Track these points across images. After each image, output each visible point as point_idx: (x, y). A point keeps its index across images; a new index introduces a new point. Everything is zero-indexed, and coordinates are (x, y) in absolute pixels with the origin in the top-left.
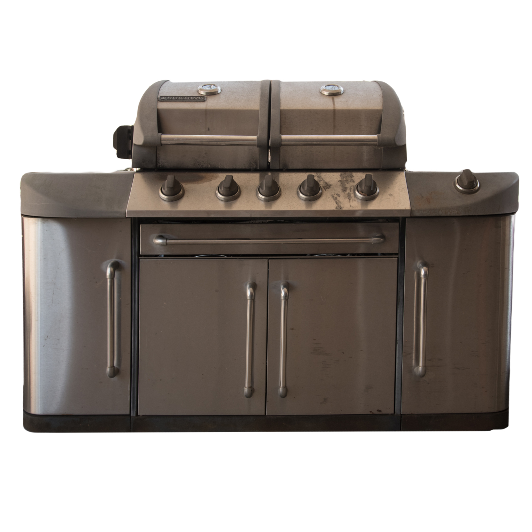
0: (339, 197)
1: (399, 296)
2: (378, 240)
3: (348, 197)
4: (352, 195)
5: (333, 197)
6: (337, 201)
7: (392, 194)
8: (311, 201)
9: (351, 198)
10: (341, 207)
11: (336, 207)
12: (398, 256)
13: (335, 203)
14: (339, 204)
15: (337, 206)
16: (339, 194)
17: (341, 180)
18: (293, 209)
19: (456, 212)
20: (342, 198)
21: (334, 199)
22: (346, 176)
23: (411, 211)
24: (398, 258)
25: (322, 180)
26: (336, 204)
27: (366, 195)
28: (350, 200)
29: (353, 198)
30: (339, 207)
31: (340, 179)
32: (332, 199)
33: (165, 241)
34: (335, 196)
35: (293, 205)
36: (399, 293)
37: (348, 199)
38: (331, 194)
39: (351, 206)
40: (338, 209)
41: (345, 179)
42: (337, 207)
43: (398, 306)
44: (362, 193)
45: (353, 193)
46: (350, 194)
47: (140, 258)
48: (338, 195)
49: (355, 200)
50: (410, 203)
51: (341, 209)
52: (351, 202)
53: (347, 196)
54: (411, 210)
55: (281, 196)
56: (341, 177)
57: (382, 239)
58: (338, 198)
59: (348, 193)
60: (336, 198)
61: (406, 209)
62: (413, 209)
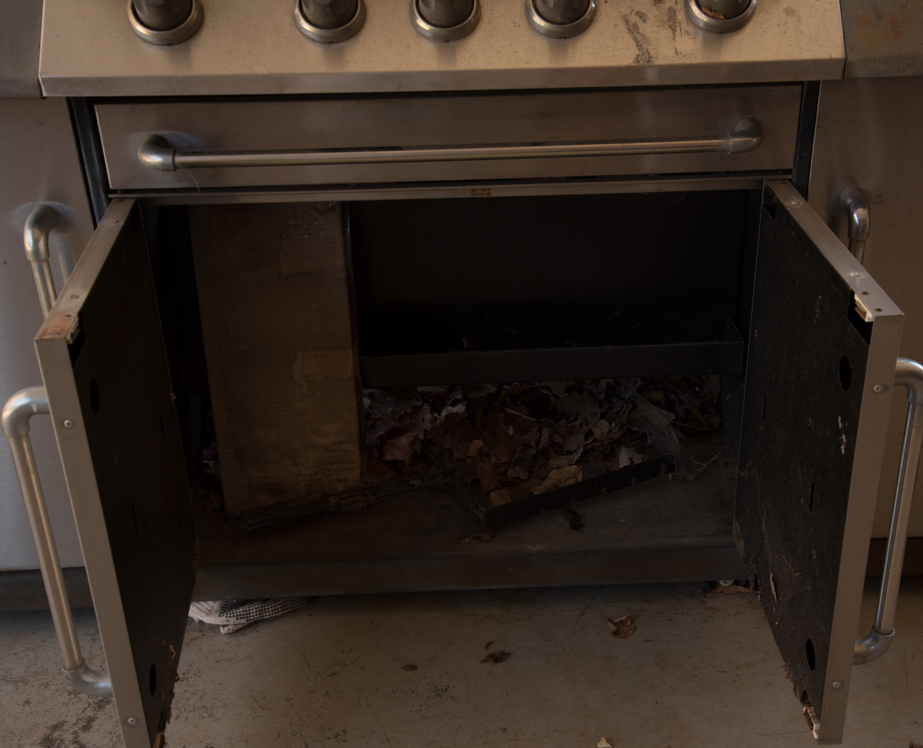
0: (645, 21)
2: (744, 143)
3: (668, 21)
4: (681, 16)
5: (627, 22)
6: (638, 36)
7: (793, 10)
8: (565, 38)
9: (678, 24)
10: (650, 57)
11: (635, 56)
12: (790, 177)
13: (632, 44)
14: (645, 46)
15: (637, 52)
16: (644, 11)
18: (515, 67)
20: (653, 26)
21: (630, 30)
23: (845, 64)
24: (790, 180)
26: (636, 48)
27: (722, 17)
28: (674, 30)
29: (684, 25)
30: (643, 58)
32: (622, 28)
33: (169, 159)
34: (634, 19)
35: (515, 53)
37: (669, 30)
38: (621, 12)
39: (677, 53)
40: (641, 63)
42: (638, 56)
44: (711, 11)
45: (683, 8)
46: (675, 12)
47: (110, 196)
48: (640, 17)
49: (688, 33)
50: (844, 37)
51: (648, 62)
52: (677, 38)
53: (666, 19)
54: (846, 60)
55: (481, 22)
57: (755, 140)
58: (641, 24)
59: (670, 9)
60: (635, 26)
61: (831, 56)
62: (850, 58)
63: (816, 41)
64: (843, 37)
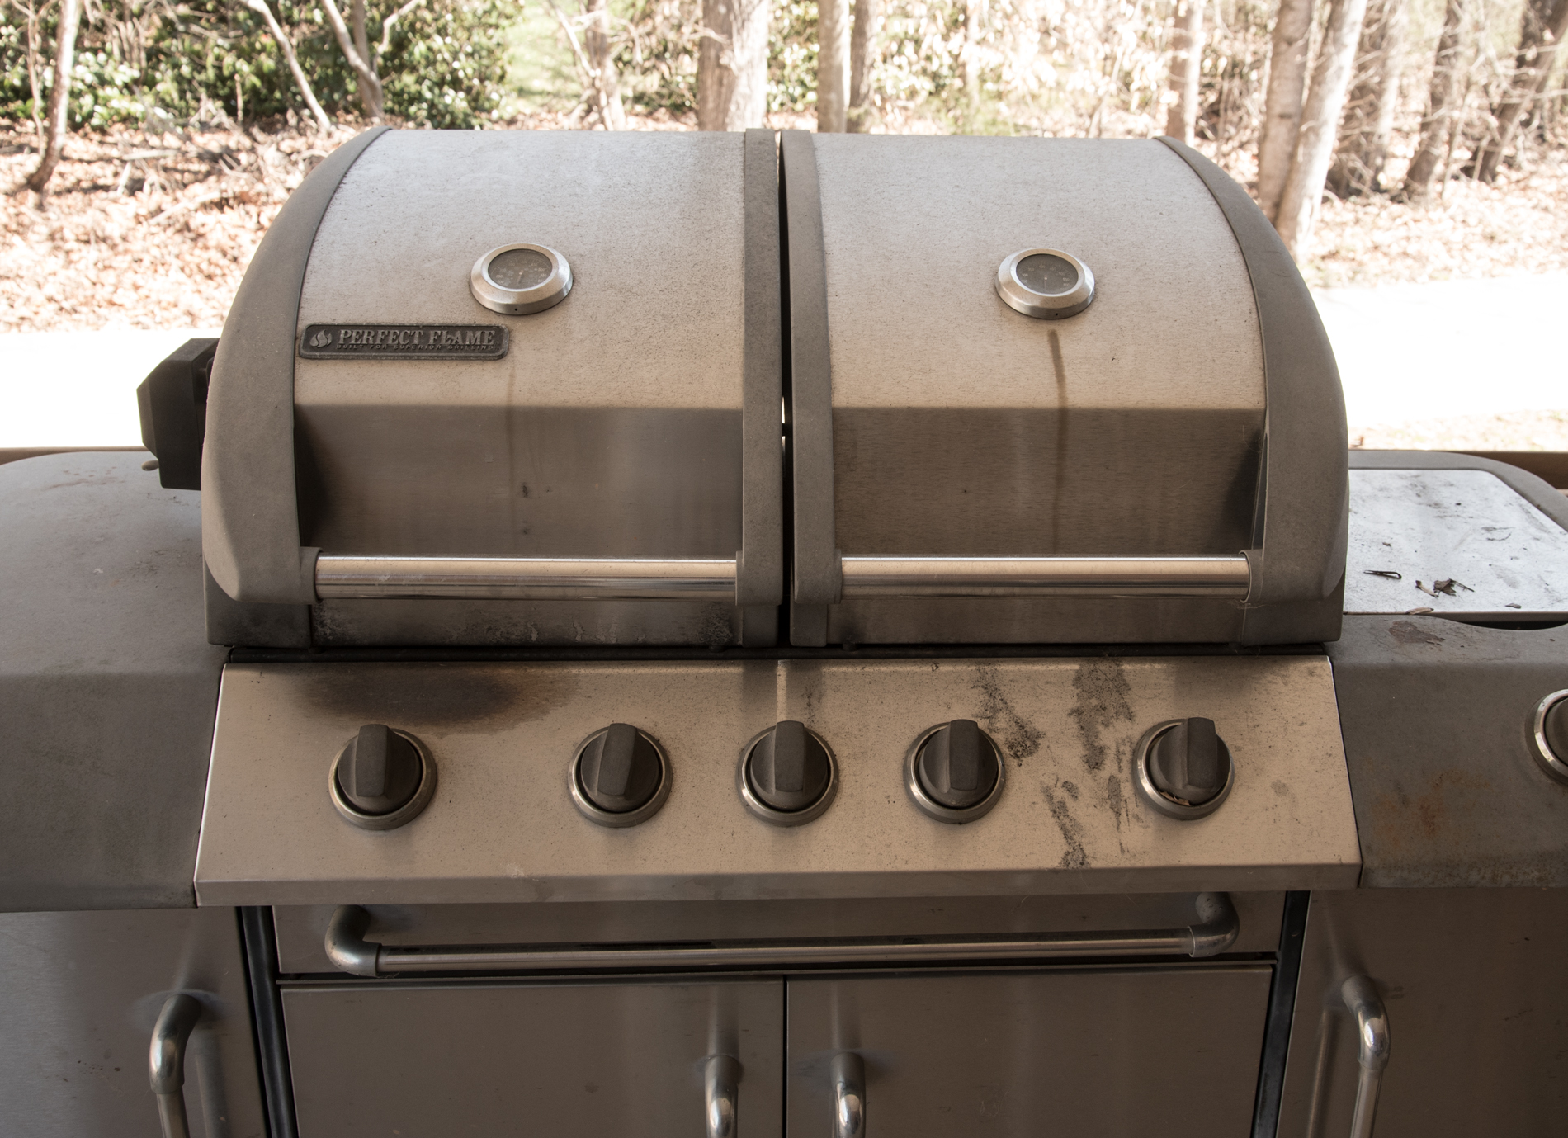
0: (1075, 797)
1: (1264, 1091)
2: (1214, 944)
3: (1109, 798)
4: (1127, 790)
5: (1050, 798)
6: (1066, 821)
7: (1284, 786)
8: (961, 824)
9: (1123, 804)
10: (1084, 856)
11: (1062, 855)
12: (1274, 962)
13: (1058, 835)
14: (1076, 838)
15: (1066, 848)
16: (1074, 781)
17: (1078, 704)
18: (889, 869)
19: (1537, 874)
20: (1088, 806)
21: (1055, 812)
22: (1100, 683)
23: (1360, 873)
24: (1273, 966)
25: (1001, 705)
26: (1064, 841)
27: (1188, 804)
28: (1118, 814)
29: (1132, 806)
30: (1075, 858)
31: (1073, 703)
32: (1043, 807)
33: (372, 959)
34: (1060, 793)
35: (888, 846)
36: (1265, 1080)
37: (1111, 813)
38: (1041, 782)
39: (1123, 851)
40: (1072, 865)
41: (1094, 702)
42: (1067, 854)
43: (1258, 1121)
44: (1172, 796)
45: (1129, 776)
46: (1118, 783)
47: (278, 982)
48: (1069, 791)
49: (1137, 817)
50: (1358, 829)
51: (1082, 864)
52: (1122, 827)
53: (1106, 794)
54: (1361, 865)
55: (839, 795)
56: (1079, 691)
57: (1228, 936)
58: (1069, 802)
59: (1112, 779)
60: (1062, 805)
61: (1340, 860)
62: (1367, 863)
63: (1319, 836)
64: (1355, 830)
